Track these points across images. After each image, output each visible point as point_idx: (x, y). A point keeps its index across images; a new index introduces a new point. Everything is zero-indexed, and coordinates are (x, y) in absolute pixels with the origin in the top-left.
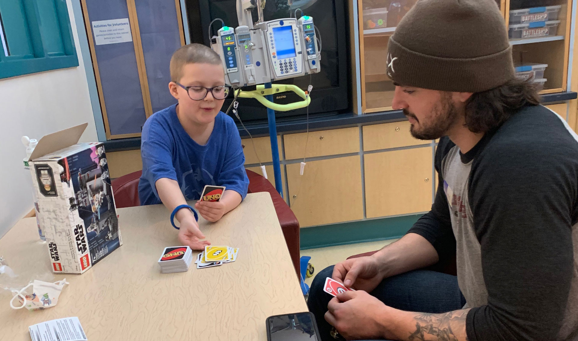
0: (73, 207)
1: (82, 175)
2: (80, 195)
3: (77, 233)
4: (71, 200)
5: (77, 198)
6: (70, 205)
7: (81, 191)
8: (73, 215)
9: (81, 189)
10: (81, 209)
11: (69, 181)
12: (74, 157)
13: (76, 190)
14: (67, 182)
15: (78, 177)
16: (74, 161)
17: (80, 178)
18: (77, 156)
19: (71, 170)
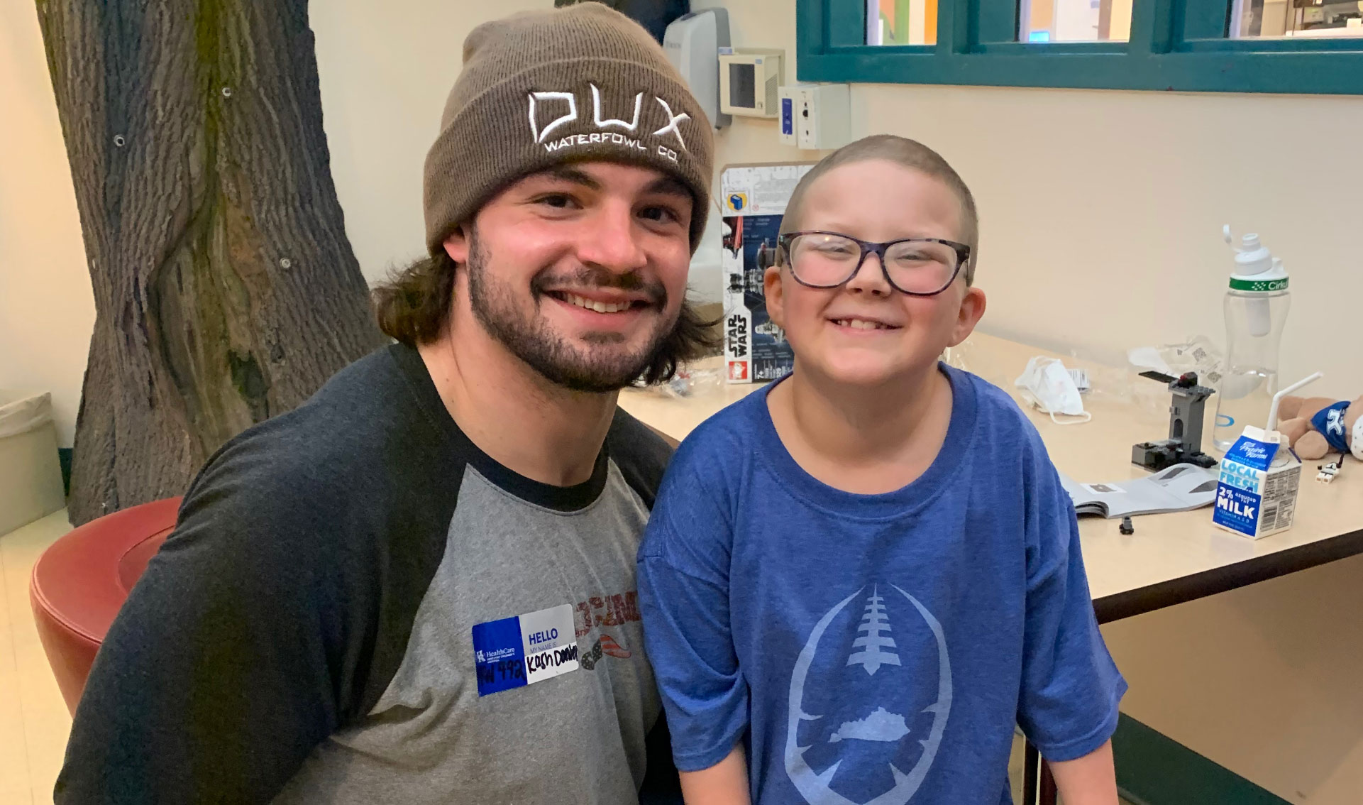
0: (735, 287)
1: (768, 249)
2: (754, 276)
3: (734, 325)
4: (734, 277)
5: (747, 278)
6: (730, 284)
7: (759, 270)
8: (732, 299)
9: (758, 267)
10: (751, 295)
11: (738, 250)
12: (759, 220)
13: (748, 264)
14: (733, 251)
15: (759, 251)
16: (757, 224)
17: (763, 252)
18: (768, 220)
19: (747, 236)
